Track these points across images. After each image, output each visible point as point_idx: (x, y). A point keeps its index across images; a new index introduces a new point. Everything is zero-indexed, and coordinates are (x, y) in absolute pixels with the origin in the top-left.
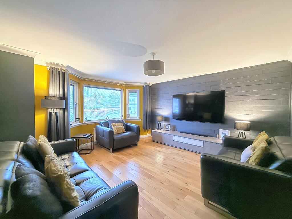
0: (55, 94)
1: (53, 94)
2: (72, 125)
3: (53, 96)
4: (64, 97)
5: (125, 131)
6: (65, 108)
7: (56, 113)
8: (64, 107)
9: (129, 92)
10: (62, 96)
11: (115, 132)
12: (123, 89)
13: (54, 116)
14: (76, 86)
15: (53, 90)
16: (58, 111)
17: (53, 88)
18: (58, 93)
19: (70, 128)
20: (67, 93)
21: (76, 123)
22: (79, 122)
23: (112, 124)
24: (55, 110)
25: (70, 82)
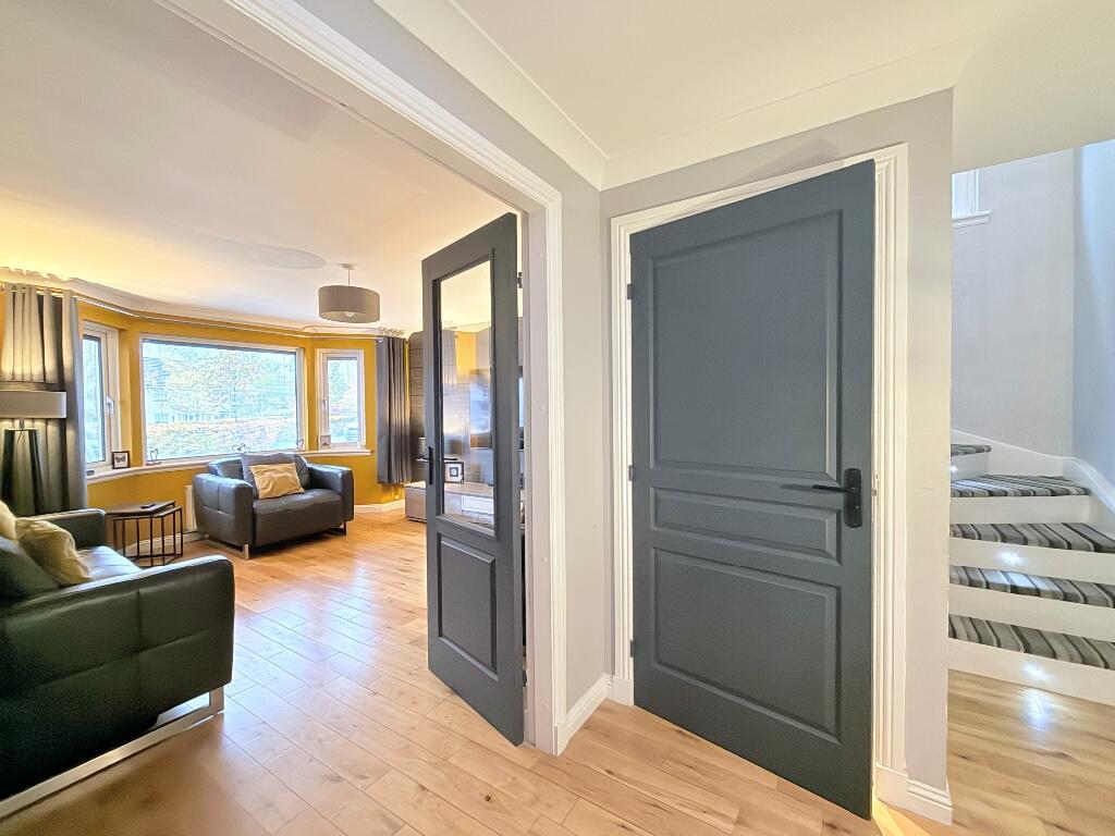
0: (27, 371)
1: (18, 372)
2: (96, 475)
3: (19, 378)
4: (62, 383)
5: (302, 490)
6: (65, 416)
7: (32, 433)
8: (61, 413)
9: (329, 358)
10: (51, 376)
11: (262, 494)
12: (304, 349)
13: (24, 445)
14: (113, 340)
15: (18, 360)
16: (39, 426)
17: (18, 352)
18: (37, 370)
19: (86, 483)
20: (73, 368)
21: (114, 468)
22: (125, 464)
23: (253, 468)
24: (28, 425)
25: (85, 327)
